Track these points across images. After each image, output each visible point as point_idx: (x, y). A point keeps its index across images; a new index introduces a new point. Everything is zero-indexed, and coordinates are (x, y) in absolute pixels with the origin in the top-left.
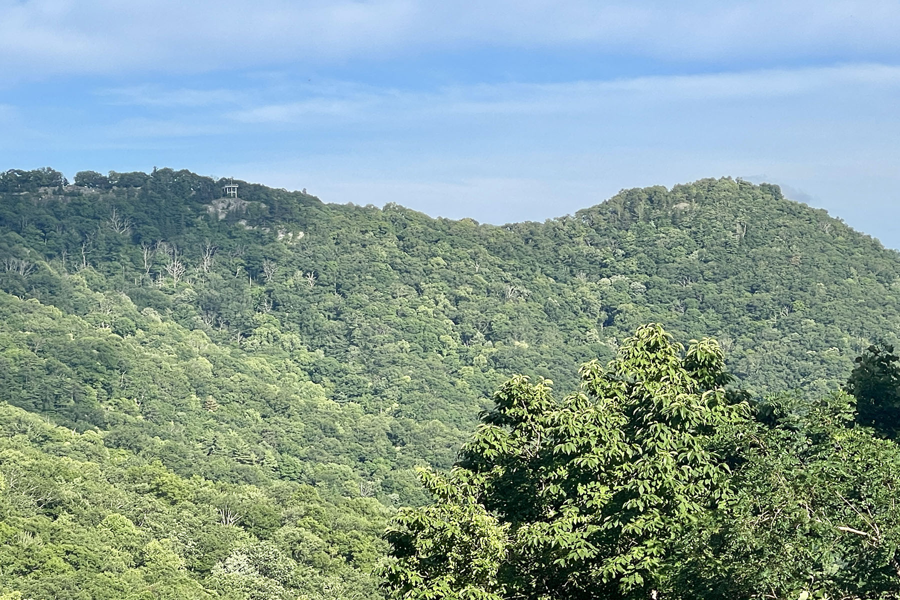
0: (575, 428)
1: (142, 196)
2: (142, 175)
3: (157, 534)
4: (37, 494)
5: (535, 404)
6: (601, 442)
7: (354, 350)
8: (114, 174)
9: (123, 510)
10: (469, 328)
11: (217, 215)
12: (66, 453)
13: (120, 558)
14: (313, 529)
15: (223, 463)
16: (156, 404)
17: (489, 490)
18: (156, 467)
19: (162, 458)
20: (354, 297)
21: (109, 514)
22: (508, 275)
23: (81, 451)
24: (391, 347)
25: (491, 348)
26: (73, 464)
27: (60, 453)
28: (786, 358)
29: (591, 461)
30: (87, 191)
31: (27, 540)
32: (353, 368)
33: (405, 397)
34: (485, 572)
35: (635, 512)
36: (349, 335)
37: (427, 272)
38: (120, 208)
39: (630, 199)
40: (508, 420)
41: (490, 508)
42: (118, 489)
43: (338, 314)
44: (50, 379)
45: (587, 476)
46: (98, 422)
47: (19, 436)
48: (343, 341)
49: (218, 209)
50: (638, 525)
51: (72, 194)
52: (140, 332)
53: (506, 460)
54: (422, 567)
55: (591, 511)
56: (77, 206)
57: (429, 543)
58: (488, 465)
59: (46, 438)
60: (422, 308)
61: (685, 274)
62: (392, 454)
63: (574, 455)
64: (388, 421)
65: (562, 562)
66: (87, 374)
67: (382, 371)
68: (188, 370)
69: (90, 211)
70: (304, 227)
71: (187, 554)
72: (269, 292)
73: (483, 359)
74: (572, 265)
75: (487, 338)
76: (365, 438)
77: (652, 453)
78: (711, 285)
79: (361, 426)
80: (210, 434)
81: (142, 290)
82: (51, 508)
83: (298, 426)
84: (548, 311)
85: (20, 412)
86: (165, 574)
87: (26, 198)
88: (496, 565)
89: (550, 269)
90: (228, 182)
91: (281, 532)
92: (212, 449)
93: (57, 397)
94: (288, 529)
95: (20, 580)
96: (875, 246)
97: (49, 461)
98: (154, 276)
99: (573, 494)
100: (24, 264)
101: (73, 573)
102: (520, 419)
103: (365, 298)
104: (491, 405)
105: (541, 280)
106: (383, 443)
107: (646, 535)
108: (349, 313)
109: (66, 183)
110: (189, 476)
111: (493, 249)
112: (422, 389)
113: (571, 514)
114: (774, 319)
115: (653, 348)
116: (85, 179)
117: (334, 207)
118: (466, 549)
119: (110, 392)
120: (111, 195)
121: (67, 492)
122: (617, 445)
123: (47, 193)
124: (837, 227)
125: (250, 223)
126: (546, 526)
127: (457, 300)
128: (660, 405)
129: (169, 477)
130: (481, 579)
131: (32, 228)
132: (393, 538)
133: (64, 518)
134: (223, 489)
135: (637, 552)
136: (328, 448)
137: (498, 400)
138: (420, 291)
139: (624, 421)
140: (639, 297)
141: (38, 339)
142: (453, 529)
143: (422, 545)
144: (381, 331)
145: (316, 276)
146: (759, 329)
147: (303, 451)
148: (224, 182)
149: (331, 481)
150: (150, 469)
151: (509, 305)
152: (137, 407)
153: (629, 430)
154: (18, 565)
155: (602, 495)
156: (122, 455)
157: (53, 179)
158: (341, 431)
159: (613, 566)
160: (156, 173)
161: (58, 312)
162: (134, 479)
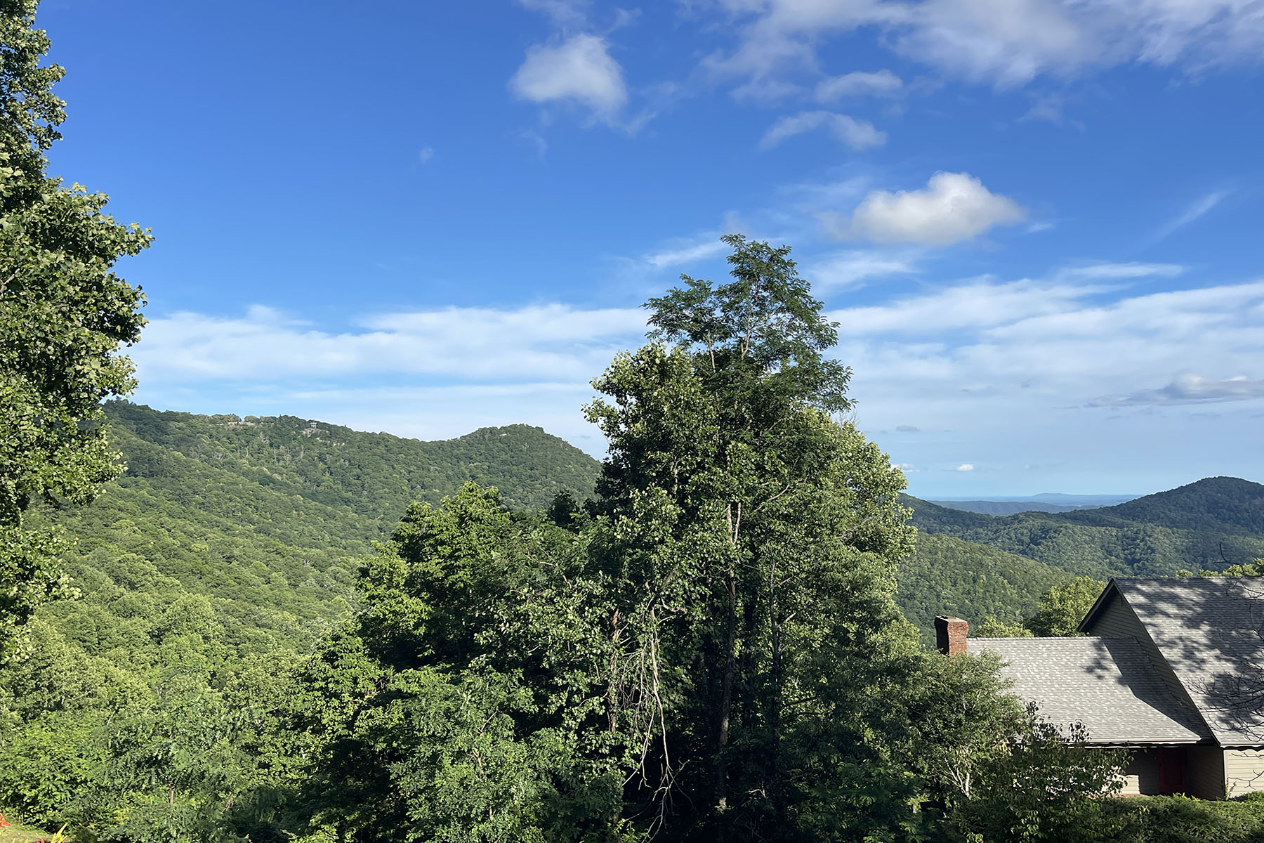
0: (436, 523)
1: (274, 427)
2: (274, 418)
3: (276, 570)
4: (223, 553)
5: (423, 514)
6: (447, 529)
7: (365, 493)
8: (262, 417)
9: (261, 560)
10: (414, 484)
11: (307, 435)
12: (237, 536)
13: (258, 580)
14: (344, 567)
15: (306, 540)
16: (278, 515)
17: (403, 550)
18: (277, 542)
19: (279, 538)
20: (365, 470)
21: (255, 562)
22: (431, 462)
23: (243, 534)
24: (381, 491)
25: (423, 492)
26: (240, 540)
27: (234, 535)
28: (544, 497)
29: (444, 536)
30: (249, 424)
31: (217, 572)
32: (364, 500)
33: (386, 512)
34: (399, 583)
35: (459, 557)
36: (363, 486)
37: (397, 460)
38: (264, 432)
39: (483, 431)
40: (412, 520)
41: (402, 556)
42: (260, 550)
43: (358, 477)
44: (230, 504)
45: (442, 543)
46: (251, 522)
47: (215, 528)
48: (360, 489)
49: (306, 432)
50: (461, 562)
51: (243, 425)
52: (271, 484)
53: (411, 537)
54: (373, 581)
55: (444, 556)
56: (246, 430)
57: (376, 572)
58: (403, 539)
59: (228, 529)
60: (395, 475)
61: (504, 462)
62: (380, 536)
63: (436, 535)
64: (378, 522)
65: (430, 578)
66: (248, 502)
67: (376, 501)
68: (292, 500)
69: (251, 433)
70: (345, 441)
71: (288, 579)
72: (329, 468)
73: (420, 497)
74: (458, 459)
75: (422, 488)
76: (368, 529)
77: (468, 533)
78: (515, 467)
79: (367, 524)
80: (301, 527)
81: (273, 466)
82: (229, 559)
83: (340, 524)
84: (448, 477)
85: (216, 518)
86: (279, 586)
87: (223, 426)
88: (404, 580)
89: (449, 460)
90: (312, 421)
91: (330, 569)
92: (301, 533)
93: (234, 511)
94: (333, 568)
95: (214, 589)
96: (580, 452)
97: (228, 539)
98: (279, 461)
99: (436, 550)
100: (220, 455)
101: (238, 586)
102: (417, 520)
103: (370, 471)
104: (405, 516)
105: (445, 464)
106: (376, 531)
107: (464, 567)
108: (363, 477)
109: (241, 420)
110: (291, 545)
111: (425, 451)
112: (393, 509)
113: (435, 560)
114: (540, 481)
115: (471, 491)
116: (248, 419)
117: (357, 433)
118: (391, 573)
119: (257, 509)
120: (261, 426)
121: (236, 552)
122: (454, 530)
123: (232, 425)
124: (565, 444)
125: (321, 439)
126: (425, 564)
127: (410, 472)
128: (471, 514)
129: (282, 545)
130: (397, 587)
131: (225, 439)
132: (361, 570)
133: (235, 563)
134: (305, 551)
135: (461, 573)
136: (352, 533)
137: (408, 512)
138: (394, 468)
139: (457, 520)
140: (485, 472)
141: (225, 487)
142: (386, 565)
143: (373, 573)
144: (376, 484)
145: (350, 461)
146: (533, 485)
147: (341, 535)
148: (310, 421)
149: (353, 548)
150: (274, 542)
151: (432, 474)
152: (269, 516)
153: (460, 524)
154: (213, 583)
155: (447, 550)
156: (262, 536)
157: (236, 419)
158: (358, 526)
159: (452, 578)
160: (281, 417)
161: (235, 475)
162: (266, 547)
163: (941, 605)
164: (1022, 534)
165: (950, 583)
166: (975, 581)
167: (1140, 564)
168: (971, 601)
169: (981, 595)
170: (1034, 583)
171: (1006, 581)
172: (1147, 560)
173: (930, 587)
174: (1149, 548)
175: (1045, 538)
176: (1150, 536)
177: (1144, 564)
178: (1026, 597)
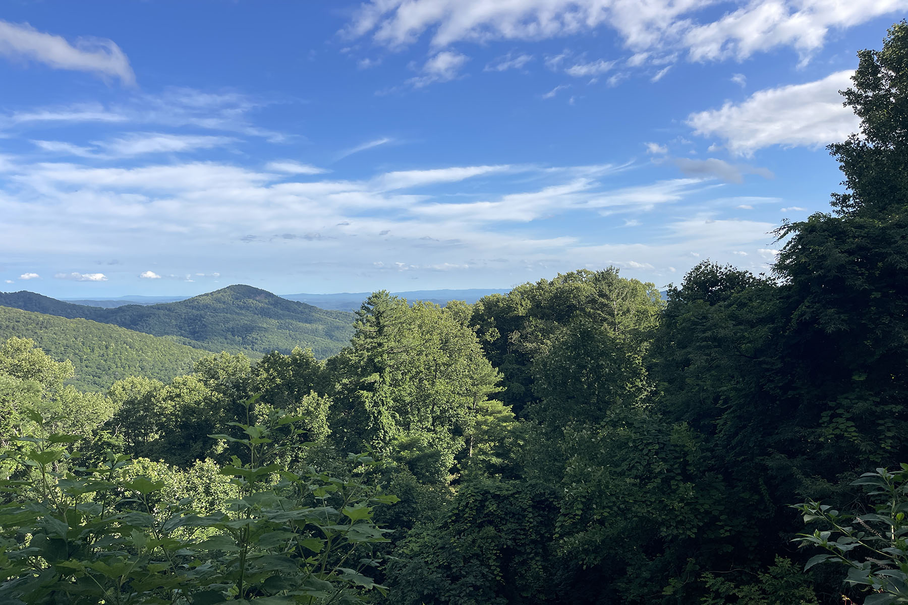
163: (83, 364)
164: (125, 319)
165: (89, 350)
166: (107, 348)
167: (199, 334)
168: (105, 361)
169: (112, 356)
170: (146, 347)
171: (128, 347)
172: (202, 332)
173: (75, 354)
174: (204, 325)
175: (140, 321)
176: (204, 318)
177: (201, 334)
178: (142, 355)
